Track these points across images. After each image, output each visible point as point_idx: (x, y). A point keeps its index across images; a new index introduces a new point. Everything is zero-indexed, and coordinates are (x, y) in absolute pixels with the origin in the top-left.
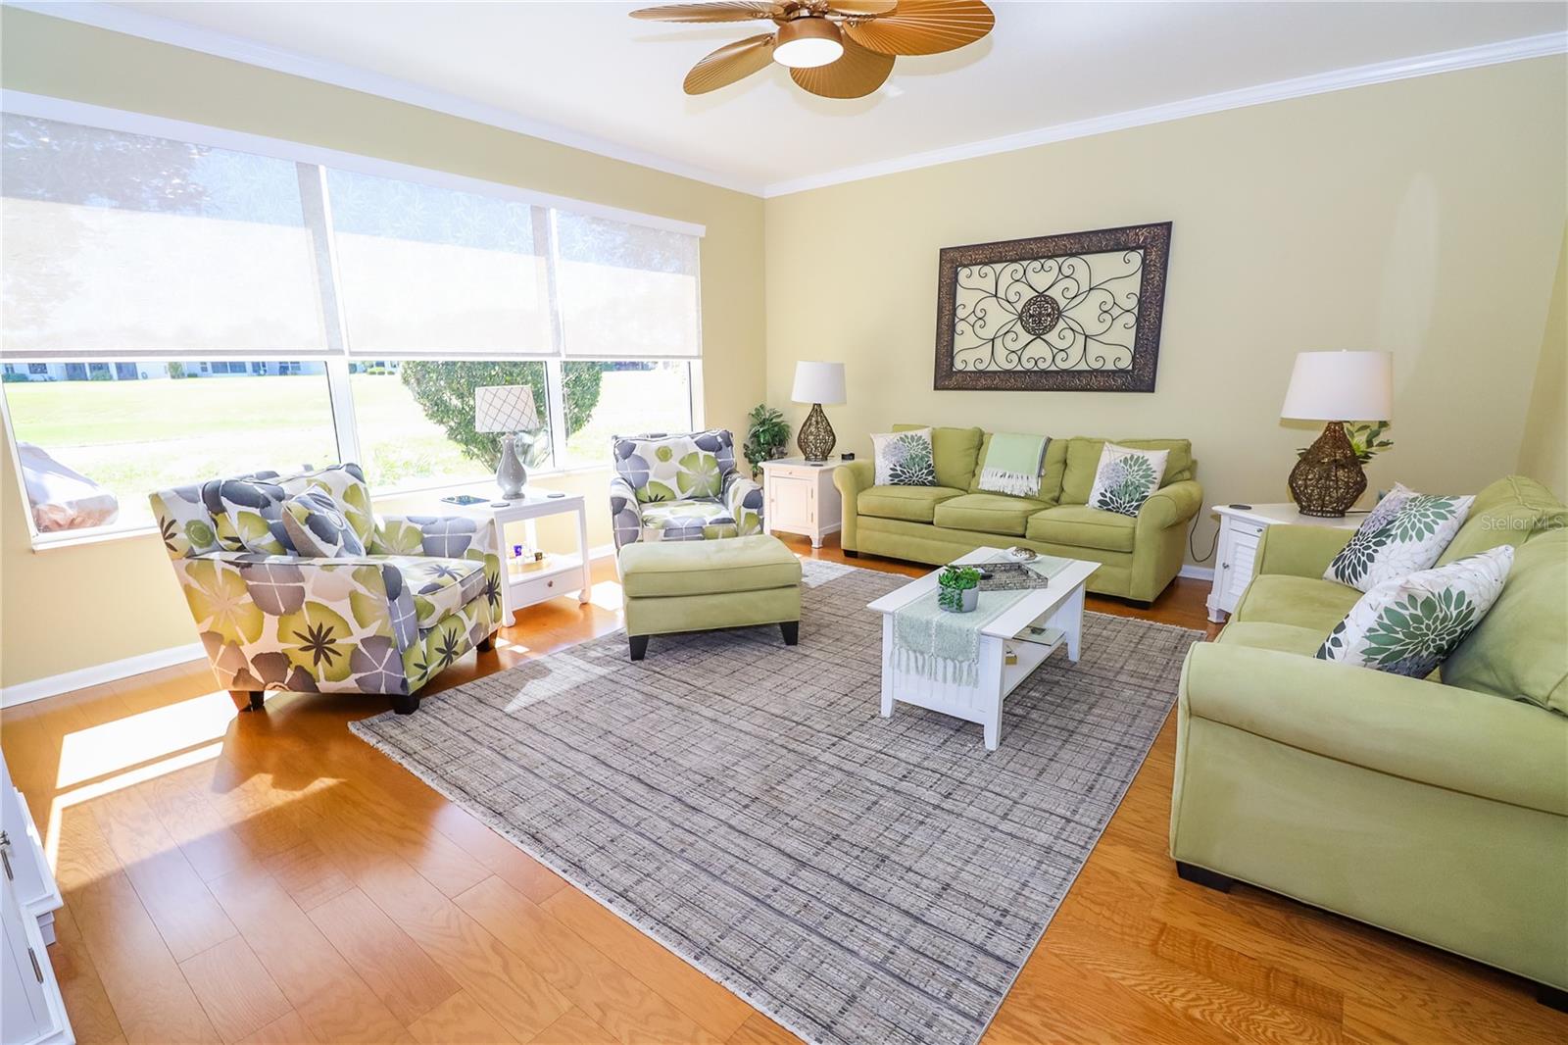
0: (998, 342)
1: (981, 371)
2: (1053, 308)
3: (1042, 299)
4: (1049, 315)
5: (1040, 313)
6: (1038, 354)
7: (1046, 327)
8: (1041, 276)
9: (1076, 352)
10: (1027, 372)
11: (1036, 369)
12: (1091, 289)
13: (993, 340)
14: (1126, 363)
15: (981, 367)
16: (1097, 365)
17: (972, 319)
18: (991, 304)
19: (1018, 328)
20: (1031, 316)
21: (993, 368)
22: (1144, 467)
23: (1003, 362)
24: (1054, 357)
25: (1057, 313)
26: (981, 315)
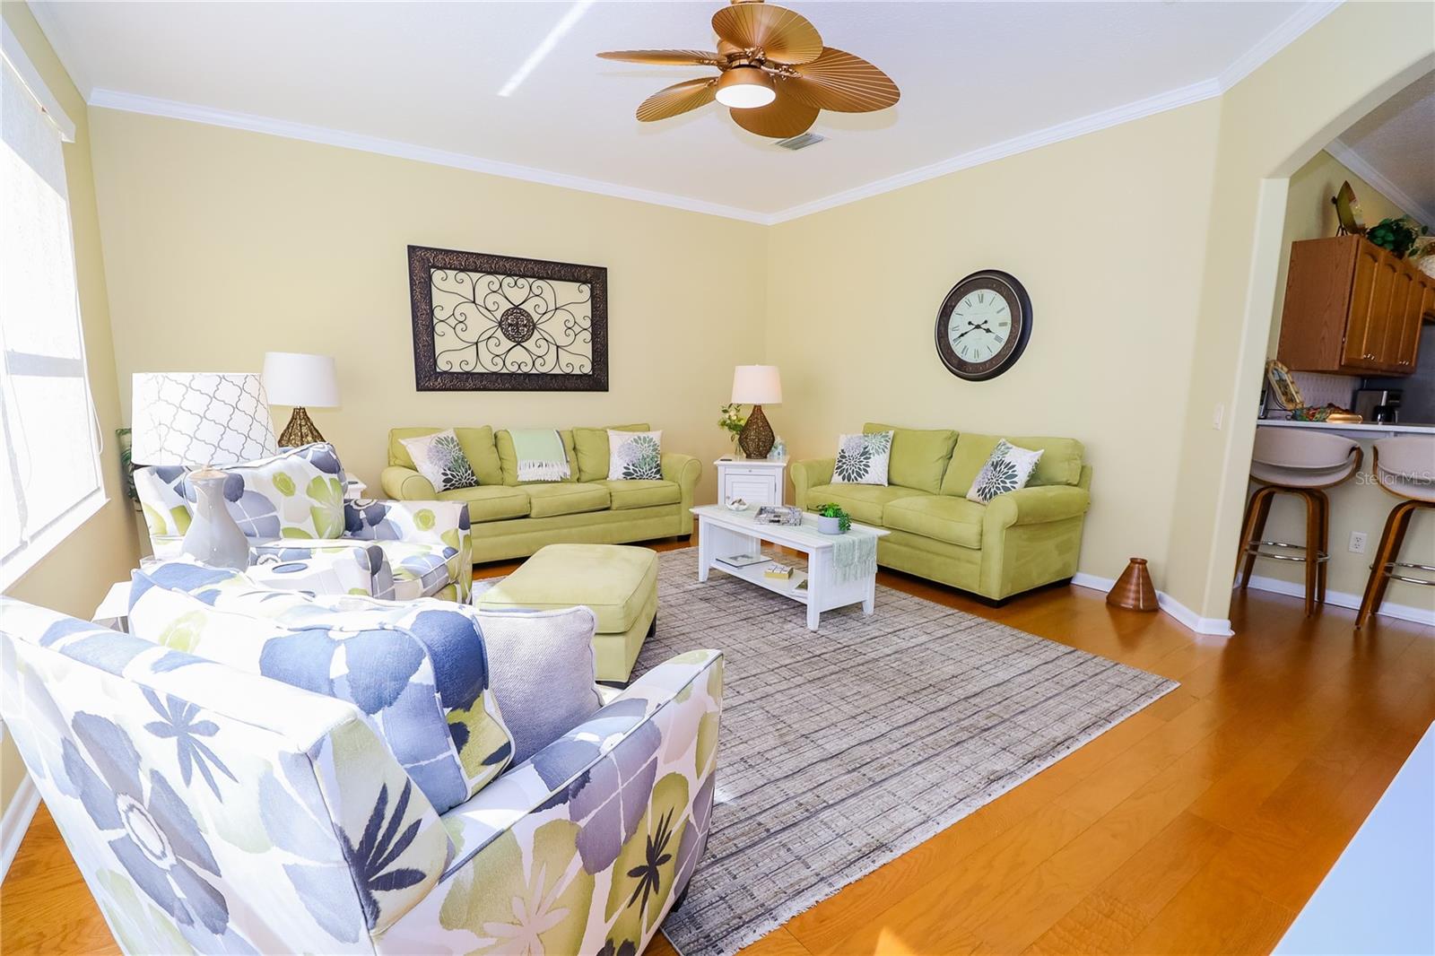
0: (482, 346)
1: (467, 373)
2: (528, 321)
3: (516, 310)
4: (525, 326)
5: (517, 323)
6: (519, 359)
7: (524, 336)
8: (517, 291)
9: (551, 358)
10: (512, 375)
11: (519, 372)
12: (556, 309)
13: (477, 343)
14: (587, 369)
15: (467, 369)
16: (568, 370)
17: (452, 322)
18: (469, 309)
19: (499, 334)
20: (510, 325)
21: (479, 369)
22: (652, 444)
23: (488, 365)
24: (534, 362)
25: (533, 327)
26: (462, 319)
